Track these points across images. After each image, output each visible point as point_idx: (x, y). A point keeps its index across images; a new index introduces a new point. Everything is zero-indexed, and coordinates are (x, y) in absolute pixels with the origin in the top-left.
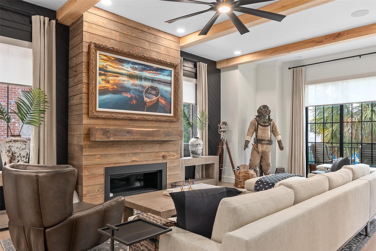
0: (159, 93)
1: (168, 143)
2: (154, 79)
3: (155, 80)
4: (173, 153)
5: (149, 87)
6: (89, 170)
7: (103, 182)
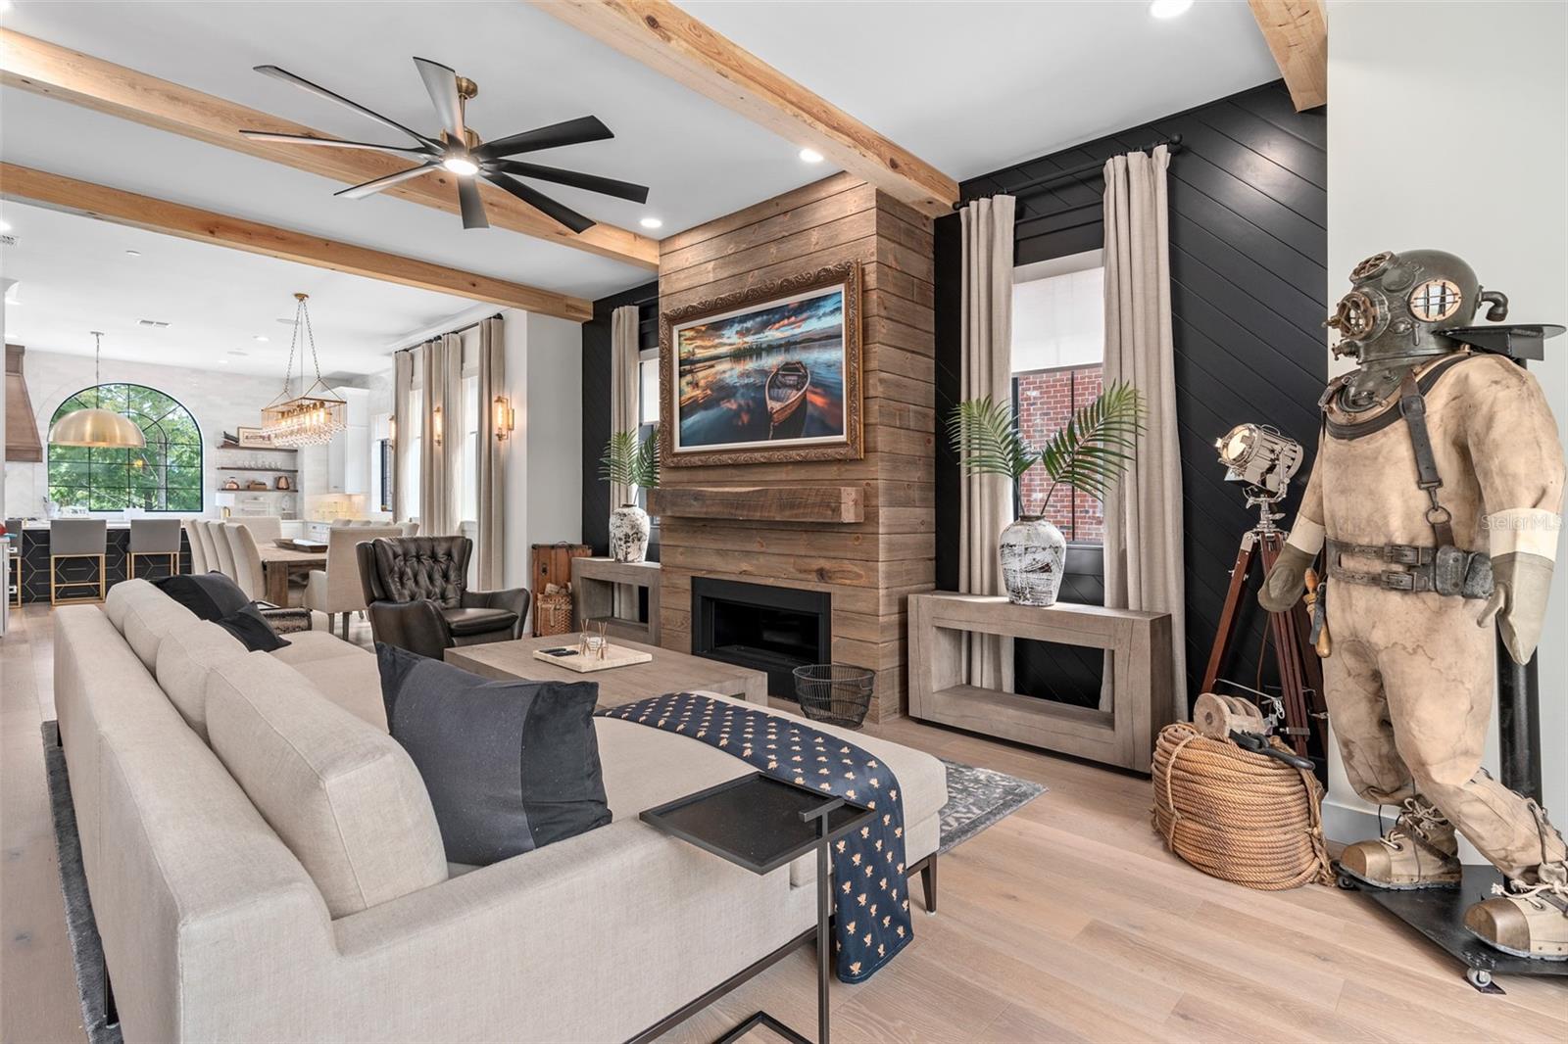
0: (806, 377)
1: (836, 530)
2: (792, 340)
3: (796, 343)
4: (855, 565)
5: (778, 370)
6: (669, 575)
7: (689, 609)
